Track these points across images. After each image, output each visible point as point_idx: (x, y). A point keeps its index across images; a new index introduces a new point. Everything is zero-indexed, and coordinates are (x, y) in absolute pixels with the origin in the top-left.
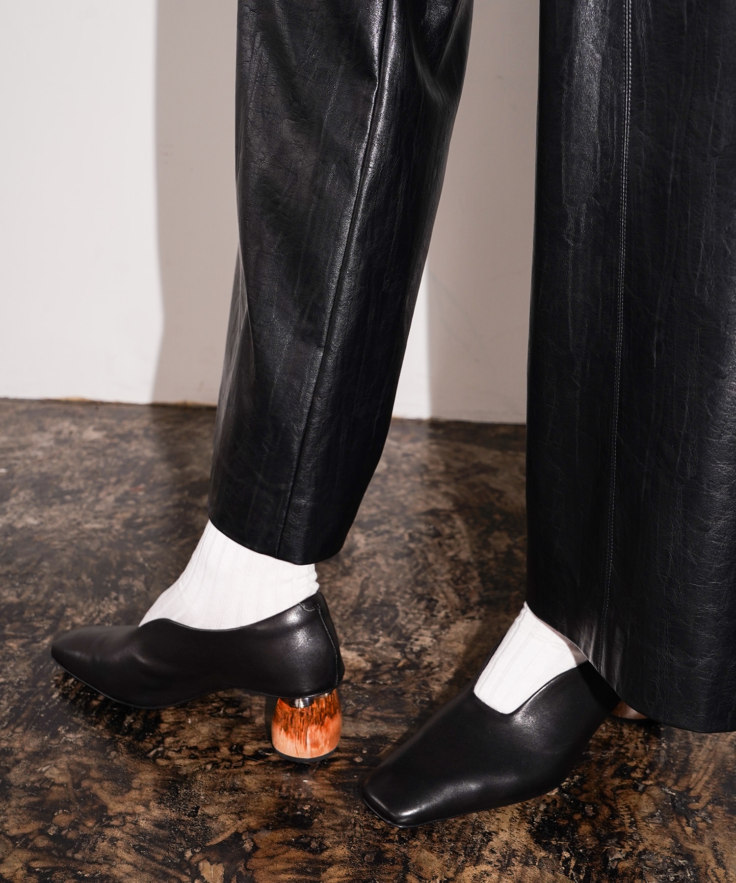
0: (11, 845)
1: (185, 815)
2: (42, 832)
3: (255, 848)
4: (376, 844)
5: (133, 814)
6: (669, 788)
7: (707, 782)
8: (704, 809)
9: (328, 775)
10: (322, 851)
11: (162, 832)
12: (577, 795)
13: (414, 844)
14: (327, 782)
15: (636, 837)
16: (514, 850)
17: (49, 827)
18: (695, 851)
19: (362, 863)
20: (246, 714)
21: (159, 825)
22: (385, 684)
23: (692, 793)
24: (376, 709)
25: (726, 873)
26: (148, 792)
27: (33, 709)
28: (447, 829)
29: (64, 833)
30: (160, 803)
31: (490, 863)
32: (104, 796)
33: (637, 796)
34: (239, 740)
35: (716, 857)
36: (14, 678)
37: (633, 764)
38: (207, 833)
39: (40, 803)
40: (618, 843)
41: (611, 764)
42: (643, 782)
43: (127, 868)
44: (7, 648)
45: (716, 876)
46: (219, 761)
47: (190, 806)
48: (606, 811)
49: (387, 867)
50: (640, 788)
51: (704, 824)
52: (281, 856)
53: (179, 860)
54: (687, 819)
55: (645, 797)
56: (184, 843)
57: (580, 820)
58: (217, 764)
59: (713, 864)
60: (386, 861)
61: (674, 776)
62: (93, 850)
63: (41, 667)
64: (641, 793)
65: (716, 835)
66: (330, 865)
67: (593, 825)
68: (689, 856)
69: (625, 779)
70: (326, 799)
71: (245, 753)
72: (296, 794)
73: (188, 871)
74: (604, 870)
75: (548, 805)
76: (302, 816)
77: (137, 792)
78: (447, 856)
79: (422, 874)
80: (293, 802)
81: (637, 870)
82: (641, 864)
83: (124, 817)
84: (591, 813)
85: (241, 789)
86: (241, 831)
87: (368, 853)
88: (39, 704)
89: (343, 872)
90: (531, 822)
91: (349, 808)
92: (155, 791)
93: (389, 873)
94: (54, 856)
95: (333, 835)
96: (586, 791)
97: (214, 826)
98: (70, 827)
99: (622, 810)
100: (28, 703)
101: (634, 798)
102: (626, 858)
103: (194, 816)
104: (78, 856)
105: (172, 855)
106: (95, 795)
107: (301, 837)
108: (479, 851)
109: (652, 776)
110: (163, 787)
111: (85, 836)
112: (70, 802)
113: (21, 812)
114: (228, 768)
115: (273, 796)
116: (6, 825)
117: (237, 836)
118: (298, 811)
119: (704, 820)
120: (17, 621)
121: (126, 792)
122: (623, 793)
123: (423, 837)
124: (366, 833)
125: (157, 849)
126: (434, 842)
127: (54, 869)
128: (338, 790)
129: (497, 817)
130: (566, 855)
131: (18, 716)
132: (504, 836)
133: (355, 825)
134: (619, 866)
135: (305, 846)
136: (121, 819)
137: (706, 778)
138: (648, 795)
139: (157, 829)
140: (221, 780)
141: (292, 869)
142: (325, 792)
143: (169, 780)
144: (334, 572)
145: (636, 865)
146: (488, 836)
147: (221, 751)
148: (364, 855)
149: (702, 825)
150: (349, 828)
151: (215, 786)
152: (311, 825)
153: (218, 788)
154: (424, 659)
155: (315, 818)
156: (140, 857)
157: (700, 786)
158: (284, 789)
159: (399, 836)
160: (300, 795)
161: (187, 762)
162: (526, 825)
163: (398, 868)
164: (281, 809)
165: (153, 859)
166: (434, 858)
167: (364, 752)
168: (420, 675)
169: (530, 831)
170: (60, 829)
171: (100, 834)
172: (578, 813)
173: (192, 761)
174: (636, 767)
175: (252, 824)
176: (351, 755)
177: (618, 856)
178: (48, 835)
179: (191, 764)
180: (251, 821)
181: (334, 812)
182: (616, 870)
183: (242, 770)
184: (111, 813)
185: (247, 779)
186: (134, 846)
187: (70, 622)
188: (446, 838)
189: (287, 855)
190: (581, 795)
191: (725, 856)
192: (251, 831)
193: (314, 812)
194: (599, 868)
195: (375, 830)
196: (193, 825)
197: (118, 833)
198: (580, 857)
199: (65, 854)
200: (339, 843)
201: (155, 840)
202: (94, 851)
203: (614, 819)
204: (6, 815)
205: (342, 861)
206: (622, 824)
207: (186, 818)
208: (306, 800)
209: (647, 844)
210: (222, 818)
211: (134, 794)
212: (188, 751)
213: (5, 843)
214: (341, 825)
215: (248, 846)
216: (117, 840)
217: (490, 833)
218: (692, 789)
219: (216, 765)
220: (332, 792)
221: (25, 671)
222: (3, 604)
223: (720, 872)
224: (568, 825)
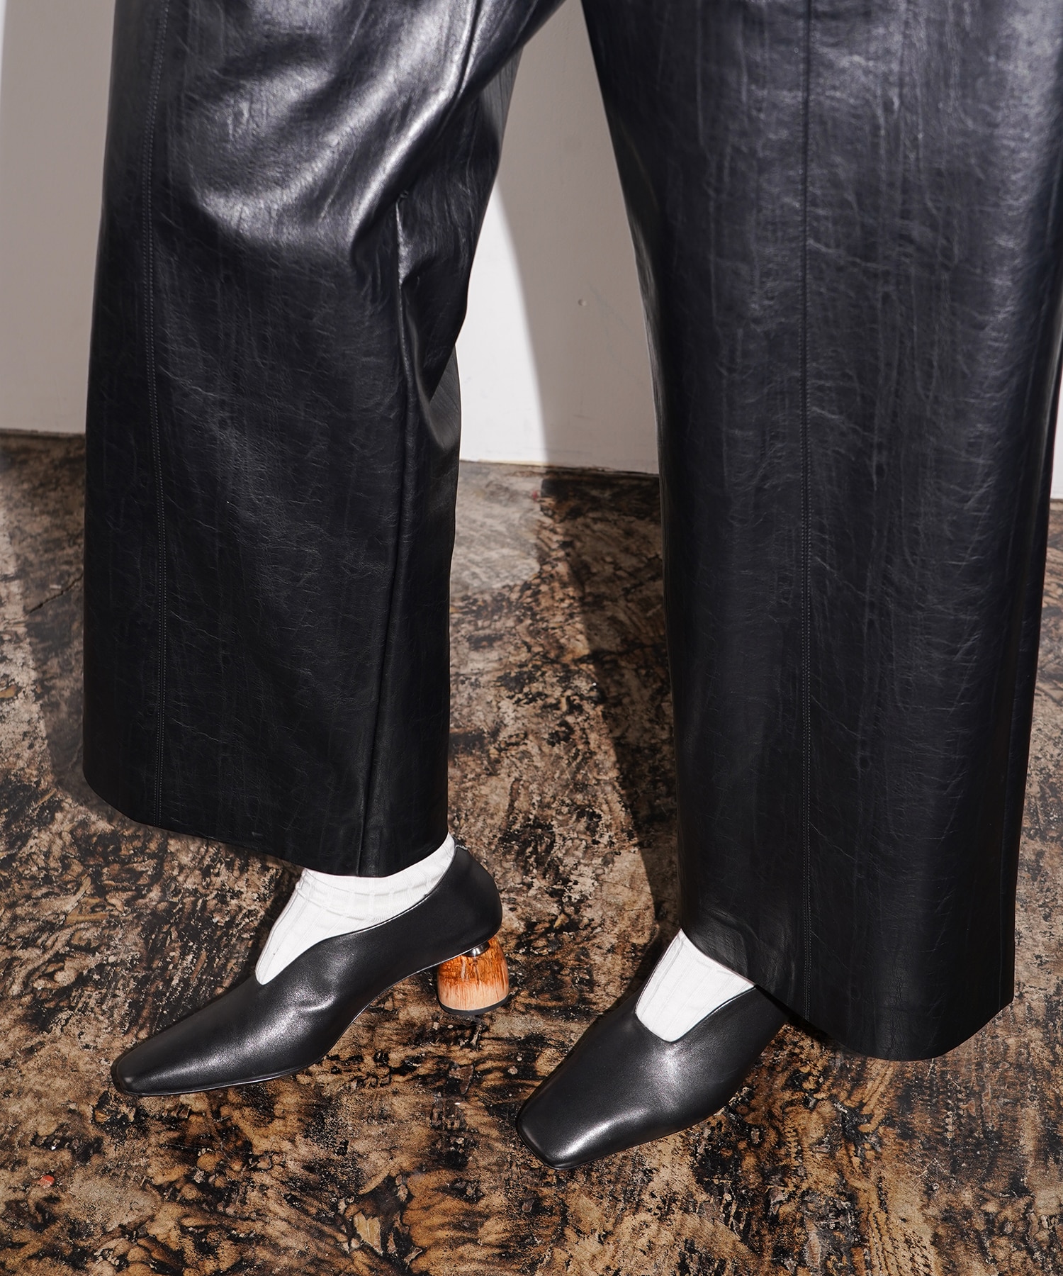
0: (159, 1198)
1: (334, 1152)
2: (189, 1179)
3: (410, 1197)
4: (534, 1189)
5: (279, 1153)
6: (842, 1103)
7: (883, 1095)
8: (875, 1132)
9: (481, 1094)
10: (479, 1199)
11: (312, 1176)
12: (744, 1115)
13: (573, 1187)
14: (480, 1104)
15: (801, 1172)
16: (675, 1193)
17: (195, 1171)
18: (859, 1190)
19: (519, 1214)
20: (388, 1005)
21: (309, 1167)
22: (540, 955)
23: (866, 1111)
24: (531, 995)
25: (888, 1219)
26: (292, 1120)
27: (154, 1002)
28: (606, 1166)
29: (211, 1179)
30: (306, 1137)
31: (650, 1210)
32: (248, 1129)
33: (806, 1115)
34: (383, 1045)
35: (879, 1196)
36: (125, 956)
37: (805, 1070)
38: (358, 1178)
39: (181, 1140)
40: (782, 1180)
41: (783, 1071)
42: (815, 1096)
43: (282, 1226)
44: (111, 908)
45: (877, 1223)
46: (364, 1076)
47: (339, 1140)
48: (772, 1136)
49: (544, 1218)
50: (811, 1104)
51: (872, 1153)
52: (438, 1207)
53: (333, 1214)
54: (856, 1147)
55: (815, 1116)
56: (337, 1191)
57: (745, 1149)
58: (363, 1081)
59: (875, 1207)
60: (544, 1210)
61: (848, 1086)
62: (243, 1202)
63: (153, 936)
64: (812, 1110)
65: (883, 1167)
66: (487, 1217)
67: (758, 1157)
68: (852, 1197)
69: (795, 1091)
70: (480, 1129)
71: (391, 1064)
72: (449, 1122)
73: (343, 1228)
74: (765, 1217)
75: (713, 1129)
76: (456, 1153)
77: (281, 1122)
78: (606, 1203)
79: (581, 1228)
80: (446, 1133)
81: (798, 1216)
82: (803, 1208)
83: (271, 1157)
84: (757, 1141)
85: (389, 1116)
86: (394, 1174)
87: (526, 1201)
88: (159, 995)
89: (500, 1227)
90: (693, 1155)
91: (504, 1141)
92: (299, 1120)
93: (548, 1227)
94: (206, 1211)
95: (490, 1178)
96: (754, 1110)
97: (366, 1167)
98: (217, 1171)
99: (789, 1135)
100: (147, 994)
101: (803, 1118)
102: (788, 1200)
103: (344, 1154)
104: (230, 1211)
105: (325, 1207)
106: (237, 1127)
107: (456, 1181)
108: (639, 1195)
109: (825, 1087)
110: (308, 1115)
111: (233, 1183)
112: (212, 1138)
113: (162, 1152)
114: (374, 1087)
115: (425, 1126)
116: (149, 1171)
117: (390, 1180)
118: (451, 1146)
119: (873, 1148)
120: (114, 861)
121: (269, 1123)
122: (792, 1111)
123: (581, 1178)
124: (523, 1174)
125: (310, 1200)
126: (592, 1184)
127: (208, 1228)
128: (493, 1115)
129: (659, 1148)
130: (728, 1197)
131: (139, 1015)
132: (665, 1174)
133: (511, 1164)
134: (781, 1212)
135: (460, 1193)
136: (268, 1160)
137: (882, 1089)
138: (818, 1113)
139: (307, 1173)
140: (368, 1104)
141: (449, 1224)
142: (479, 1119)
143: (313, 1105)
144: (478, 770)
145: (798, 1209)
146: (648, 1173)
147: (365, 1061)
148: (521, 1204)
149: (870, 1154)
150: (505, 1168)
151: (362, 1113)
152: (466, 1165)
153: (366, 1115)
154: (584, 914)
155: (470, 1155)
156: (293, 1211)
157: (874, 1100)
158: (436, 1115)
159: (558, 1177)
160: (453, 1124)
161: (330, 1078)
162: (689, 1159)
163: (557, 1219)
164: (434, 1144)
165: (307, 1213)
166: (593, 1205)
167: (520, 1059)
168: (579, 940)
169: (692, 1167)
170: (207, 1175)
171: (249, 1179)
172: (744, 1140)
173: (335, 1076)
174: (810, 1074)
175: (404, 1165)
176: (505, 1063)
177: (780, 1197)
178: (194, 1182)
179: (335, 1081)
180: (404, 1161)
181: (489, 1147)
182: (777, 1216)
183: (390, 1089)
184: (257, 1153)
185: (396, 1101)
186: (286, 1196)
187: (176, 863)
188: (606, 1179)
189: (443, 1206)
190: (748, 1114)
191: (889, 1195)
192: (406, 1174)
193: (469, 1145)
194: (760, 1215)
195: (532, 1169)
196: (343, 1166)
197: (267, 1180)
198: (741, 1200)
199: (215, 1208)
200: (495, 1188)
201: (306, 1187)
202: (246, 1203)
203: (780, 1148)
204: (148, 1157)
205: (499, 1212)
206: (788, 1155)
207: (335, 1157)
208: (460, 1130)
209: (811, 1181)
210: (374, 1157)
211: (277, 1125)
212: (329, 1061)
213: (153, 1196)
214: (496, 1164)
215: (402, 1194)
216: (268, 1188)
217: (650, 1171)
218: (865, 1104)
219: (361, 1082)
220: (486, 1119)
221: (136, 944)
222: (95, 835)
223: (882, 1217)
224: (732, 1156)
